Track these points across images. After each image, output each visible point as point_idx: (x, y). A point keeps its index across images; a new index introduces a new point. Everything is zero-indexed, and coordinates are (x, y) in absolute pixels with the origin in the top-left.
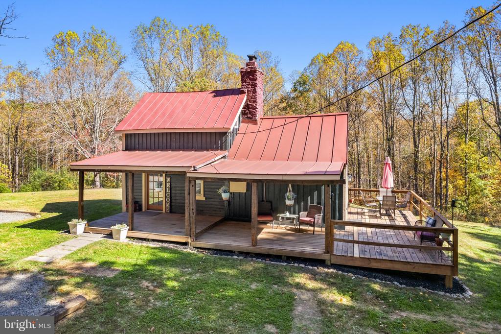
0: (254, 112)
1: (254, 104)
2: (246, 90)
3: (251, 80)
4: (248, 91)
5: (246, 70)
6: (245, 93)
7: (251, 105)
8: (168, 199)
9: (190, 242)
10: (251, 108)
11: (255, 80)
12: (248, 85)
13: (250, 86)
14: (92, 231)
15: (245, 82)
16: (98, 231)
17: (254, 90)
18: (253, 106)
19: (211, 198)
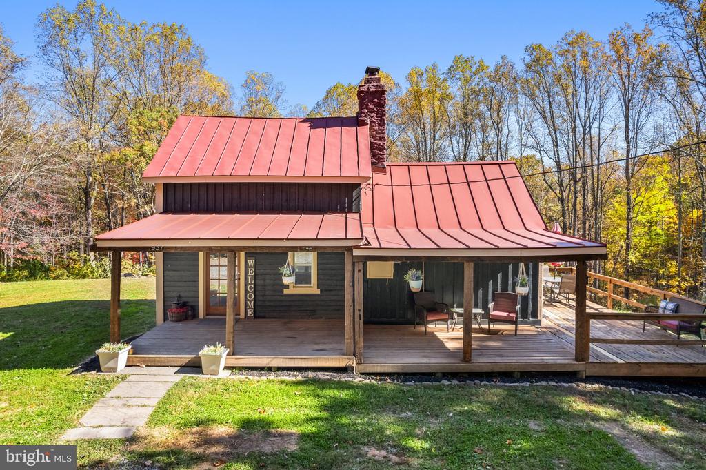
0: (381, 154)
1: (381, 143)
2: (368, 120)
3: (376, 104)
4: (371, 122)
5: (368, 88)
6: (367, 124)
7: (376, 143)
8: (250, 296)
9: (355, 365)
10: (377, 148)
11: (383, 106)
12: (371, 112)
13: (374, 115)
14: (144, 362)
15: (367, 107)
16: (161, 362)
17: (380, 121)
18: (380, 145)
19: (330, 290)
